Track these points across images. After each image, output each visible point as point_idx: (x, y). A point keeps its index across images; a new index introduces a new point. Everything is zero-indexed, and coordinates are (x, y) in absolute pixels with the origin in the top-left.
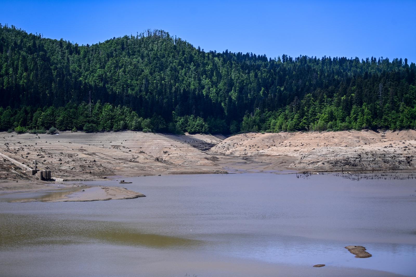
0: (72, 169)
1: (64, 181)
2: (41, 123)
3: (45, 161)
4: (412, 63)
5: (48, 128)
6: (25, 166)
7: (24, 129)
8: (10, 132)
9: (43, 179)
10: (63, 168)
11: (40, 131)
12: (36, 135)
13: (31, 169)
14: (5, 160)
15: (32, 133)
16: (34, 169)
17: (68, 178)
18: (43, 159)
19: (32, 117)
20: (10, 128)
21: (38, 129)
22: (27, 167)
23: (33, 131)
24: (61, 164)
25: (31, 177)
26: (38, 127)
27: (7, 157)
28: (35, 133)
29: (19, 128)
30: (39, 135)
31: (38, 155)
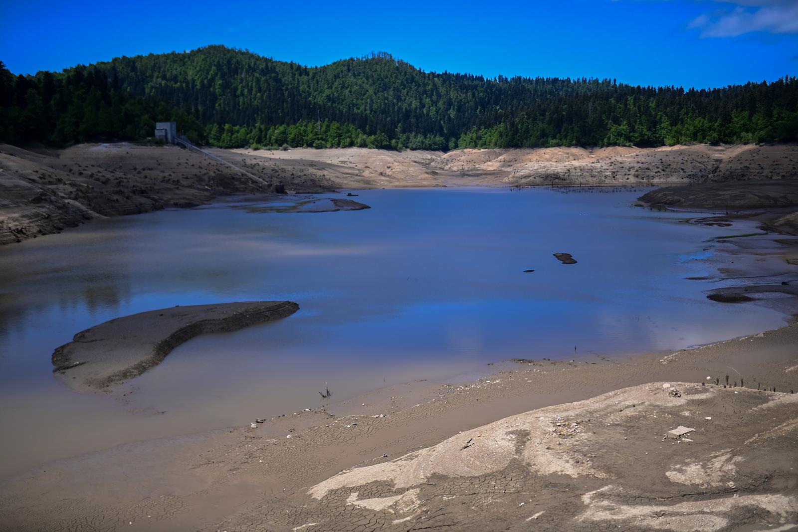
0: (304, 183)
1: (296, 193)
2: (274, 141)
3: (278, 175)
4: (620, 83)
5: (280, 145)
6: (261, 180)
7: (259, 146)
8: (247, 149)
9: (278, 192)
10: (296, 182)
11: (273, 147)
12: (270, 151)
13: (266, 183)
14: (243, 175)
15: (266, 150)
16: (269, 183)
17: (301, 191)
18: (277, 174)
19: (266, 135)
20: (246, 145)
21: (272, 146)
22: (263, 181)
23: (268, 147)
24: (293, 178)
25: (267, 190)
26: (272, 144)
27: (245, 172)
28: (269, 150)
29: (254, 145)
30: (273, 151)
31: (273, 170)
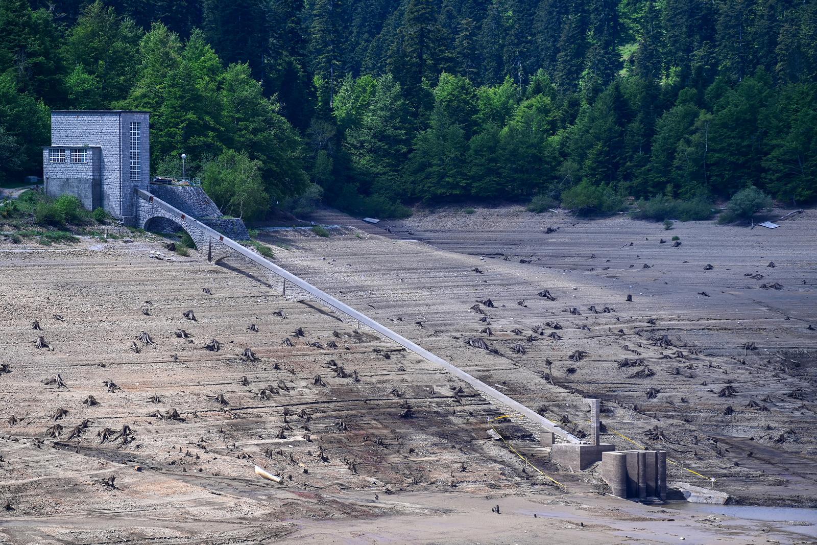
0: (781, 440)
1: (728, 502)
2: (690, 167)
3: (652, 394)
5: (722, 192)
6: (549, 424)
7: (607, 194)
8: (542, 210)
9: (630, 491)
10: (739, 432)
11: (681, 204)
12: (661, 226)
13: (576, 443)
14: (459, 394)
15: (645, 217)
16: (591, 441)
17: (754, 490)
18: (647, 384)
19: (650, 132)
20: (543, 189)
21: (676, 195)
22: (560, 433)
23: (651, 206)
24: (729, 411)
25: (574, 479)
26: (677, 186)
27: (469, 378)
28: (659, 217)
29: (582, 191)
30: (681, 229)
31: (625, 364)
